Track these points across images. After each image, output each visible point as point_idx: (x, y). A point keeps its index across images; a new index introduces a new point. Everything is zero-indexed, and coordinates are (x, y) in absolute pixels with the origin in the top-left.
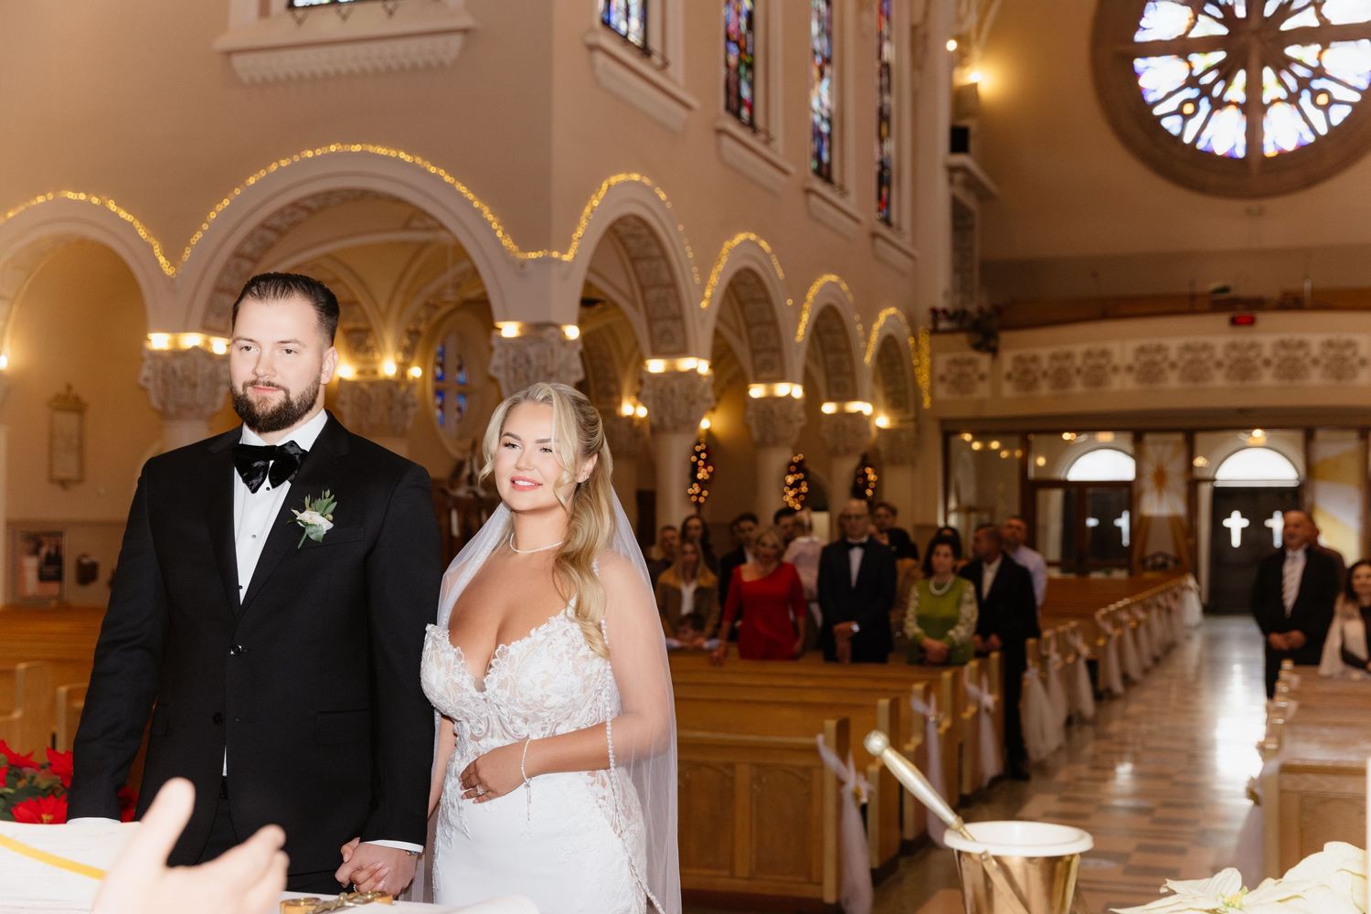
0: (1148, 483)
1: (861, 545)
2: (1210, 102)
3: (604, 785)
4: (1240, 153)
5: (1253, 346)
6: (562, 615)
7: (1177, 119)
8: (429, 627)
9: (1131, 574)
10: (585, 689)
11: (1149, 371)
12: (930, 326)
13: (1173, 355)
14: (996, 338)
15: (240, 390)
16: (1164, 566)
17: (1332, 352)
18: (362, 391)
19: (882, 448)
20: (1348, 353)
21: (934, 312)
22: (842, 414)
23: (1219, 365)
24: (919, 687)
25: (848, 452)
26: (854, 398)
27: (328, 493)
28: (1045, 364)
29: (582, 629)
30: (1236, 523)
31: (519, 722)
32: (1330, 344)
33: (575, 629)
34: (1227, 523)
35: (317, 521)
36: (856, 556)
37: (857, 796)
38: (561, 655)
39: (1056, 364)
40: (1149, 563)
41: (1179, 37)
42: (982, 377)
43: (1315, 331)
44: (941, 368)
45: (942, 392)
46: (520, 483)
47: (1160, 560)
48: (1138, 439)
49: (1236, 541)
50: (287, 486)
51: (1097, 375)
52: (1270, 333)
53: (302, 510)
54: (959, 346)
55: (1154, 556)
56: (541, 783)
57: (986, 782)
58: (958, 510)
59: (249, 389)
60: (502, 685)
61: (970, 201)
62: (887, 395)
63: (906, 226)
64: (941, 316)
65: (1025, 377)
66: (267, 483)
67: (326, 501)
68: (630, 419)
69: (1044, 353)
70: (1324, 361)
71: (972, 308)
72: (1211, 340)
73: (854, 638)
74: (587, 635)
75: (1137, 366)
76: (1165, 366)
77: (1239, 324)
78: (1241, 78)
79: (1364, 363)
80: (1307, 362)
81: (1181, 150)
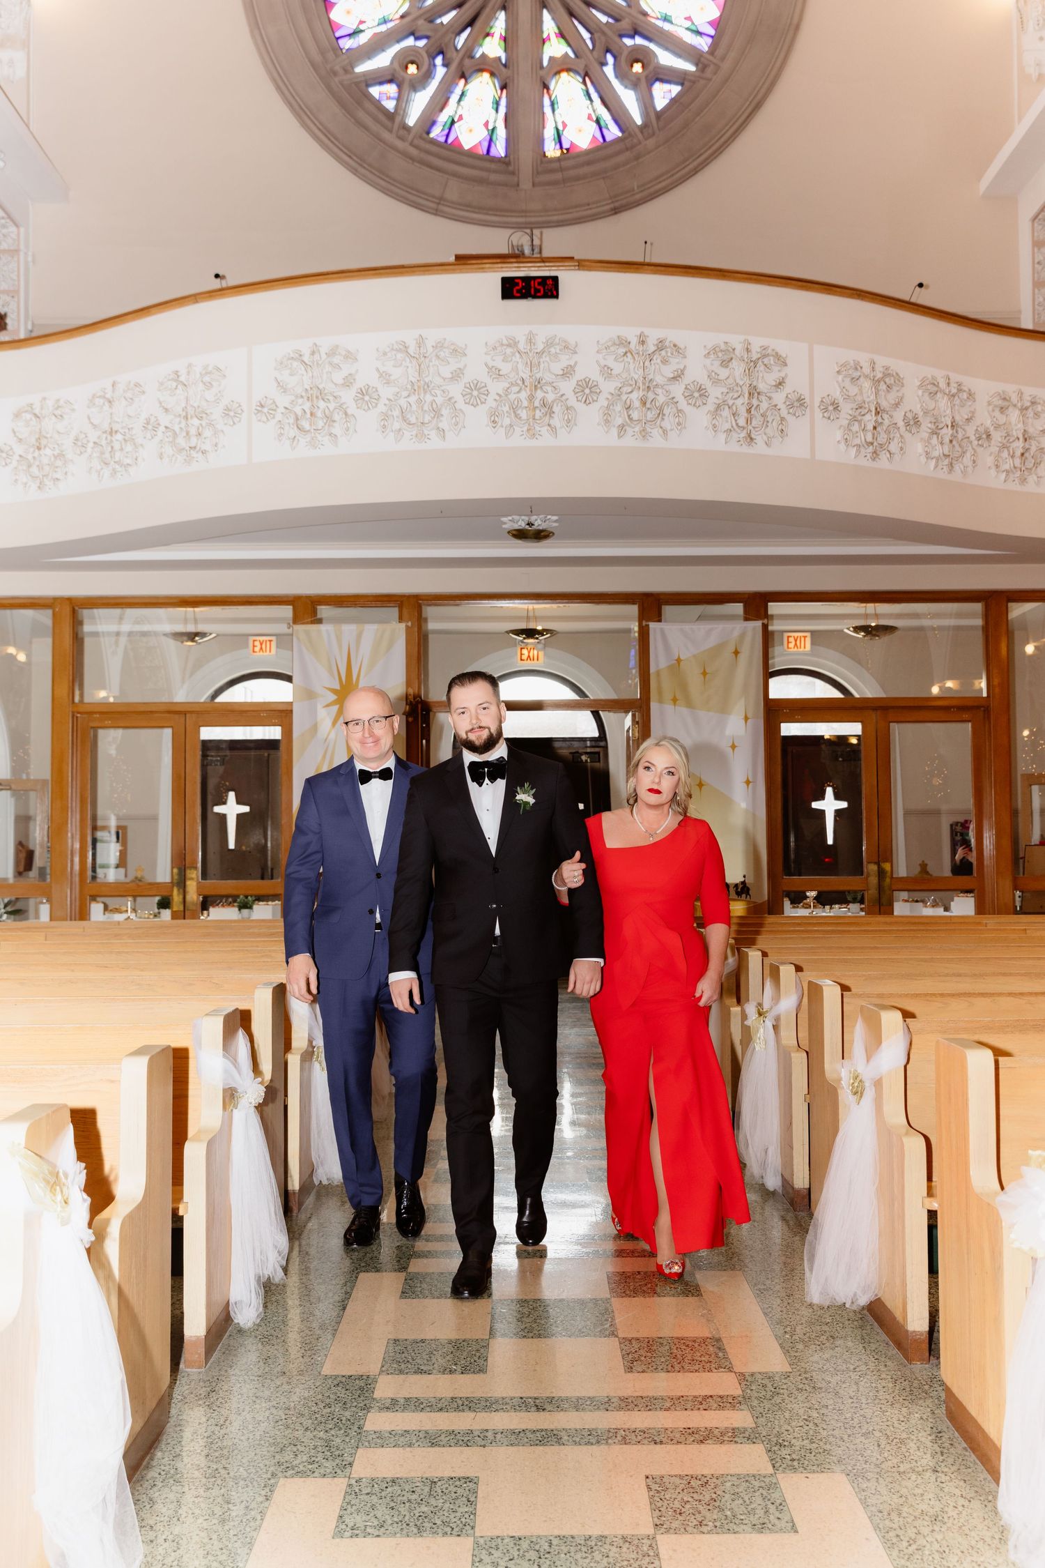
2: (445, 65)
4: (500, 149)
5: (553, 348)
7: (391, 89)
13: (366, 372)
17: (733, 373)
20: (765, 381)
23: (476, 392)
28: (80, 423)
32: (725, 357)
39: (103, 419)
43: (692, 326)
51: (191, 434)
52: (593, 321)
65: (38, 455)
69: (80, 395)
70: (715, 393)
72: (454, 336)
75: (283, 401)
76: (348, 397)
77: (524, 295)
78: (499, 24)
79: (798, 404)
80: (678, 390)
81: (402, 138)
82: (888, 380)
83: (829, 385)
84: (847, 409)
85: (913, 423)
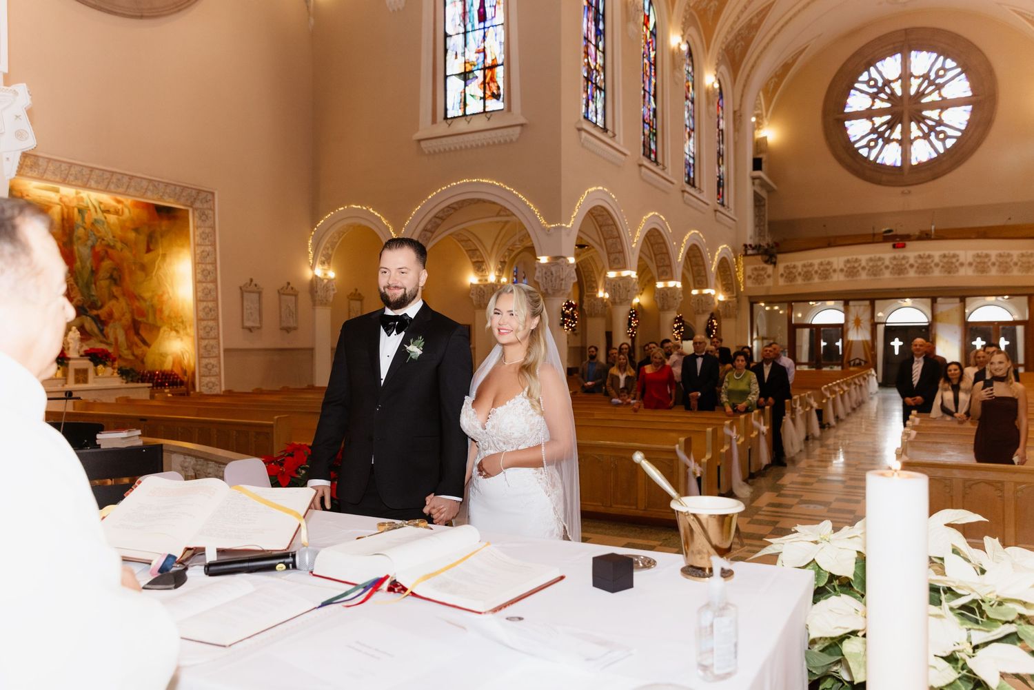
0: (851, 325)
1: (702, 356)
2: (883, 141)
3: (541, 473)
4: (899, 164)
5: (904, 258)
6: (521, 395)
7: (867, 149)
8: (466, 397)
9: (842, 368)
10: (531, 430)
11: (852, 271)
12: (744, 253)
13: (864, 263)
14: (776, 258)
15: (382, 290)
16: (860, 364)
17: (945, 260)
18: (481, 289)
19: (721, 310)
20: (954, 260)
21: (745, 246)
22: (701, 295)
23: (887, 267)
24: (728, 422)
25: (704, 312)
26: (707, 287)
27: (421, 337)
28: (800, 270)
29: (530, 402)
30: (897, 344)
31: (501, 444)
32: (945, 256)
33: (527, 402)
34: (892, 343)
35: (415, 350)
36: (700, 361)
37: (695, 474)
38: (519, 414)
39: (805, 269)
40: (852, 363)
41: (867, 109)
42: (769, 276)
43: (936, 250)
44: (749, 273)
45: (749, 284)
46: (502, 331)
47: (857, 361)
48: (846, 303)
49: (897, 352)
50: (403, 333)
51: (825, 275)
52: (913, 251)
53: (409, 345)
54: (758, 262)
55: (854, 360)
56: (511, 472)
57: (763, 467)
58: (757, 339)
59: (386, 289)
60: (493, 427)
61: (764, 194)
62: (723, 285)
63: (732, 206)
64: (749, 247)
65: (790, 276)
66: (395, 332)
67: (420, 341)
68: (602, 299)
69: (799, 264)
70: (941, 264)
71: (764, 244)
72: (882, 255)
73: (699, 400)
74: (532, 405)
75: (845, 269)
76: (860, 268)
77: (898, 248)
78: (899, 127)
79: (962, 264)
80: (932, 265)
81: (869, 164)
82: (987, 256)
83: (970, 259)
84: (974, 264)
85: (994, 264)
